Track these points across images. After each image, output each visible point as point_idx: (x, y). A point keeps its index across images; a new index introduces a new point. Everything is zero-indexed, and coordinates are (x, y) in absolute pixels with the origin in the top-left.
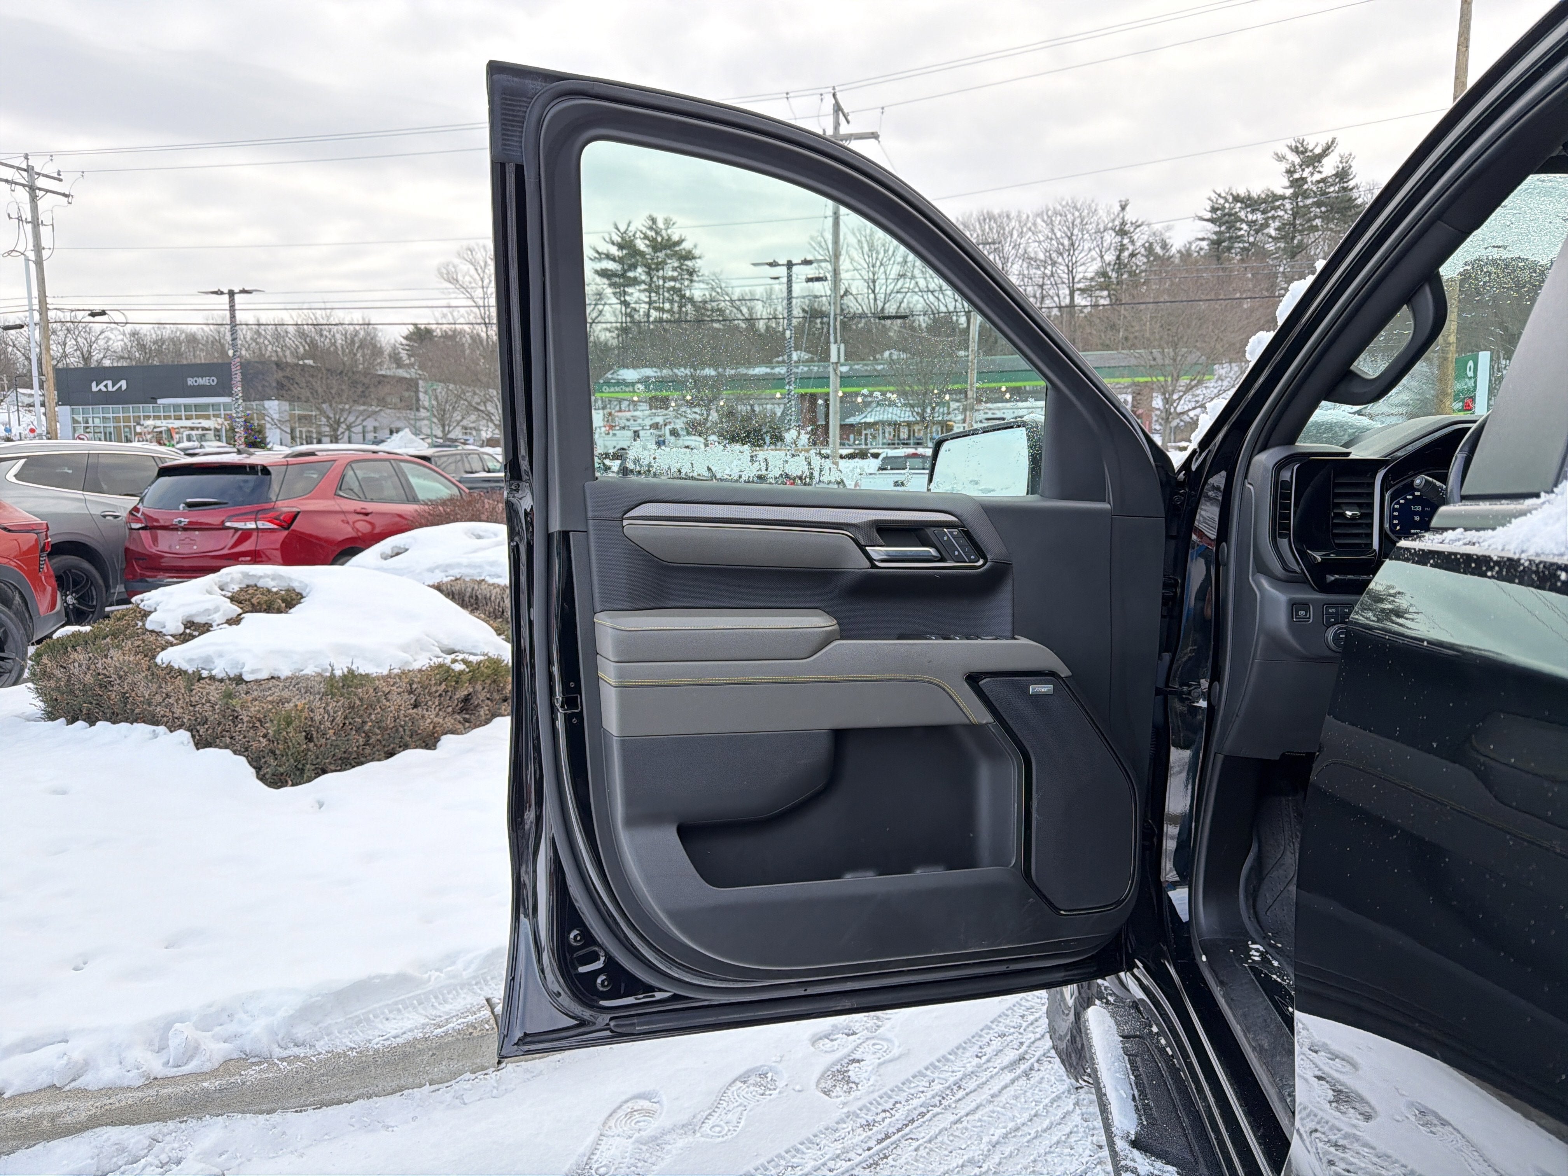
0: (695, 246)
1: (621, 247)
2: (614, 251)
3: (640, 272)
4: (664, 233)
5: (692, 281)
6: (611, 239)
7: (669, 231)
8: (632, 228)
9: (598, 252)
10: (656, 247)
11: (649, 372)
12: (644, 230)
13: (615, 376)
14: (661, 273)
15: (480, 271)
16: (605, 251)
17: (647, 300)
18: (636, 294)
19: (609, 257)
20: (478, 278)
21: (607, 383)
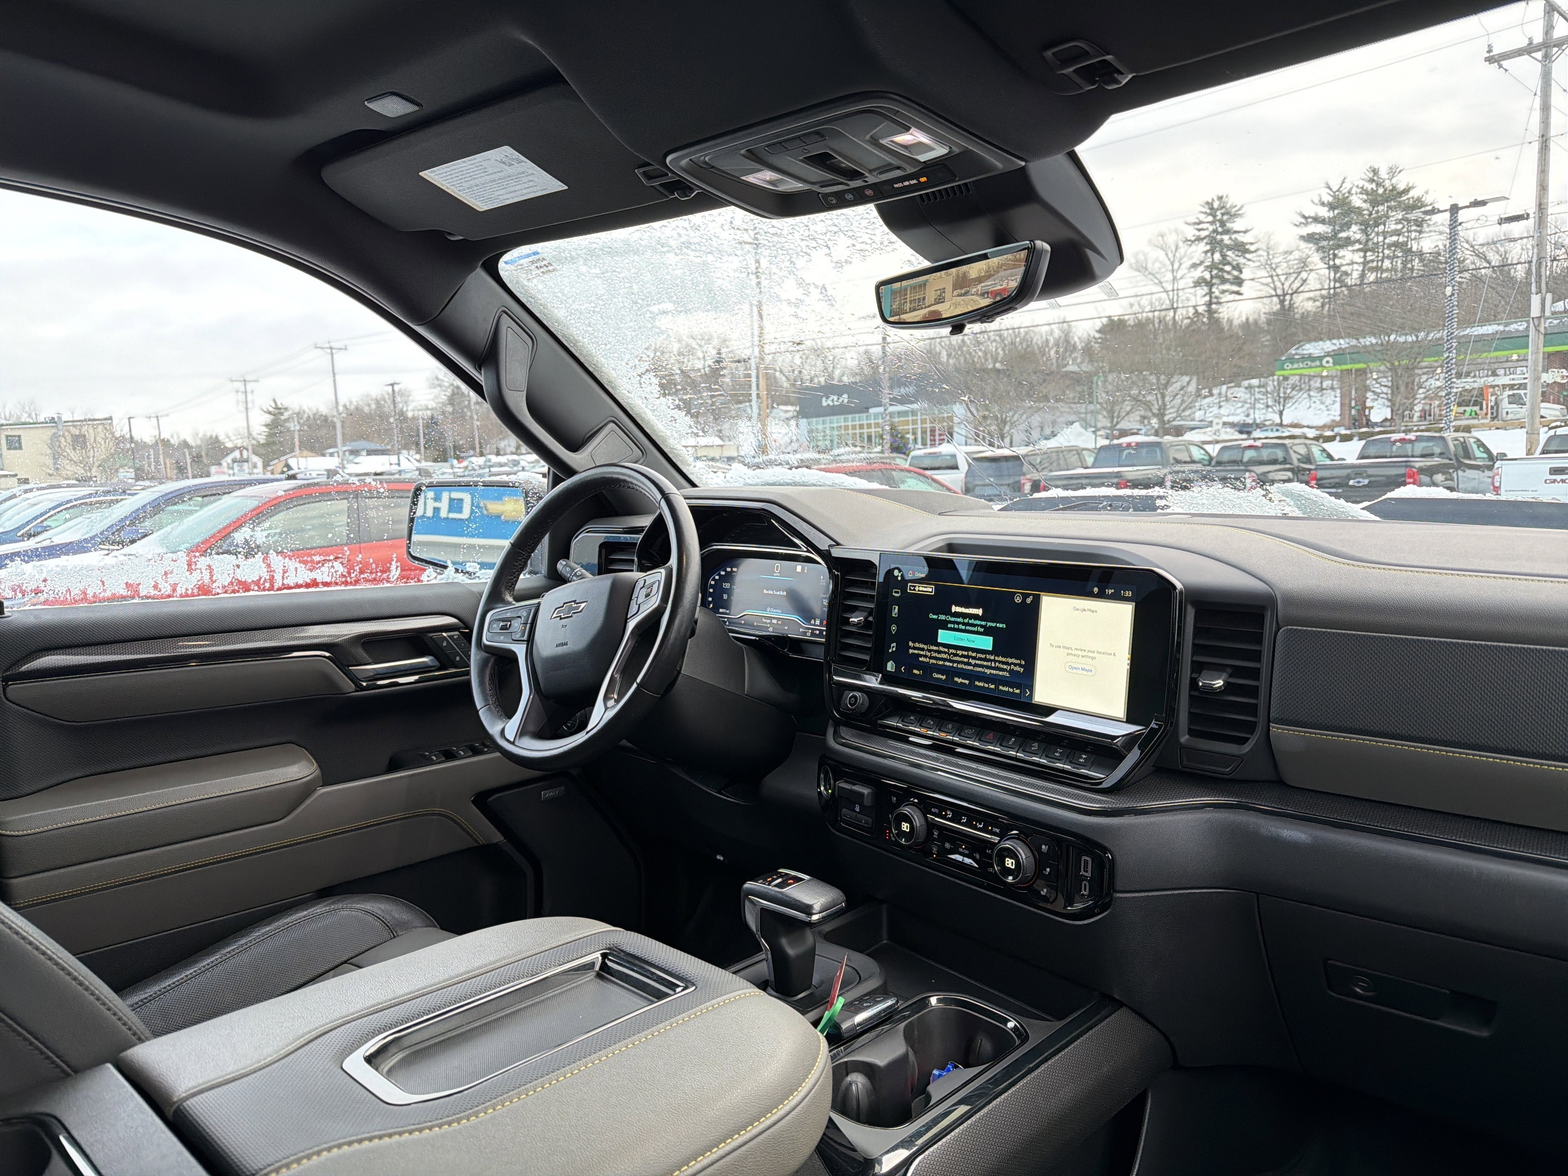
0: (1427, 193)
1: (1332, 207)
2: (1324, 212)
3: (1354, 232)
4: (1387, 184)
5: (1420, 232)
6: (1320, 200)
7: (1394, 181)
8: (1347, 186)
9: (1304, 217)
10: (1374, 200)
11: (1343, 343)
12: (1361, 183)
13: (1300, 351)
14: (1381, 228)
15: (1170, 255)
16: (1313, 215)
17: (1362, 260)
18: (1348, 257)
19: (1316, 220)
20: (1168, 263)
21: (1291, 360)
